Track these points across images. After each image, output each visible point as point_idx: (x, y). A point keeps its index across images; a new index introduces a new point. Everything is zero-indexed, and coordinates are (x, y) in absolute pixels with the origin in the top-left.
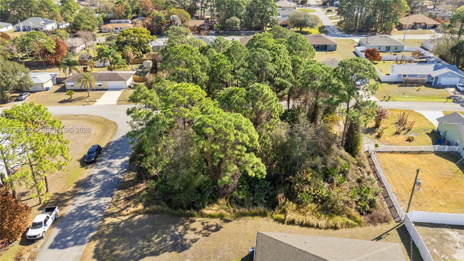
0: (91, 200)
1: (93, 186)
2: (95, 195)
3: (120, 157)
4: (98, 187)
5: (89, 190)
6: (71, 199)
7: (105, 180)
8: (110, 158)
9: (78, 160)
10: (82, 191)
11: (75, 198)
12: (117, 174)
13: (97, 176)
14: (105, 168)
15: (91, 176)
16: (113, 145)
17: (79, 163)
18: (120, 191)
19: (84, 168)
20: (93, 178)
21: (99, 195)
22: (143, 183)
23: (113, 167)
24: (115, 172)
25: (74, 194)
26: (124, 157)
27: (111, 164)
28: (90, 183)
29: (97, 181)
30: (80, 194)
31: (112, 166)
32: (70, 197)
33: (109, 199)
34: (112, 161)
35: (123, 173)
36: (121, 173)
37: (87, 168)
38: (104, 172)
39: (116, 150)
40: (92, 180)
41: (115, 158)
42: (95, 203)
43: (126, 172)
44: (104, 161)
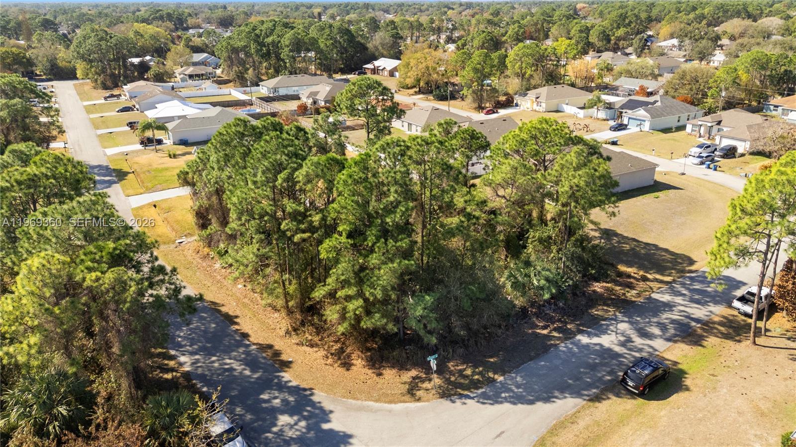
0: (682, 305)
1: (673, 321)
2: (674, 309)
3: (597, 348)
4: (665, 316)
5: (682, 320)
6: (714, 323)
7: (647, 320)
8: (618, 355)
9: (687, 389)
10: (693, 324)
11: (706, 318)
12: (622, 321)
13: (660, 333)
14: (638, 341)
15: (668, 340)
16: (589, 386)
17: (688, 382)
18: (633, 299)
19: (680, 366)
20: (668, 335)
21: (669, 306)
23: (623, 334)
24: (623, 326)
25: (708, 326)
26: (587, 346)
27: (623, 344)
28: (675, 329)
29: (663, 327)
30: (697, 321)
31: (622, 339)
32: (716, 326)
33: (654, 296)
34: (618, 349)
35: (612, 319)
36: (615, 320)
37: (676, 363)
38: (644, 334)
39: (593, 367)
40: (672, 331)
41: (609, 350)
42: (679, 300)
43: (605, 319)
44: (634, 357)
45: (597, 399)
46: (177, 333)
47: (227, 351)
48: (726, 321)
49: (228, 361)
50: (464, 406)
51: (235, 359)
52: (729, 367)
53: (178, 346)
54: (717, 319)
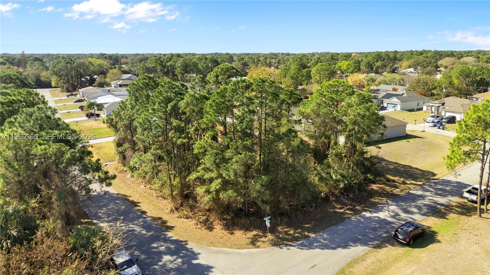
0: (430, 196)
1: (425, 205)
2: (425, 198)
3: (377, 219)
4: (420, 202)
5: (431, 204)
6: (453, 206)
7: (408, 204)
8: (390, 223)
9: (439, 241)
10: (439, 206)
11: (447, 203)
12: (392, 205)
13: (418, 211)
14: (403, 215)
15: (423, 215)
16: (372, 240)
17: (439, 238)
18: (398, 193)
19: (433, 229)
20: (423, 212)
21: (423, 197)
22: (372, 189)
23: (393, 212)
24: (393, 208)
25: (449, 208)
26: (370, 218)
27: (393, 217)
28: (427, 209)
29: (419, 208)
30: (442, 205)
31: (392, 214)
32: (454, 208)
33: (411, 192)
34: (390, 219)
35: (385, 204)
36: (387, 204)
37: (429, 227)
38: (406, 211)
39: (375, 229)
40: (426, 210)
41: (384, 220)
42: (427, 193)
43: (381, 204)
44: (401, 223)
45: (379, 247)
46: (99, 211)
47: (132, 220)
48: (460, 205)
49: (131, 226)
50: (289, 250)
51: (136, 225)
52: (465, 229)
53: (98, 218)
54: (454, 204)
